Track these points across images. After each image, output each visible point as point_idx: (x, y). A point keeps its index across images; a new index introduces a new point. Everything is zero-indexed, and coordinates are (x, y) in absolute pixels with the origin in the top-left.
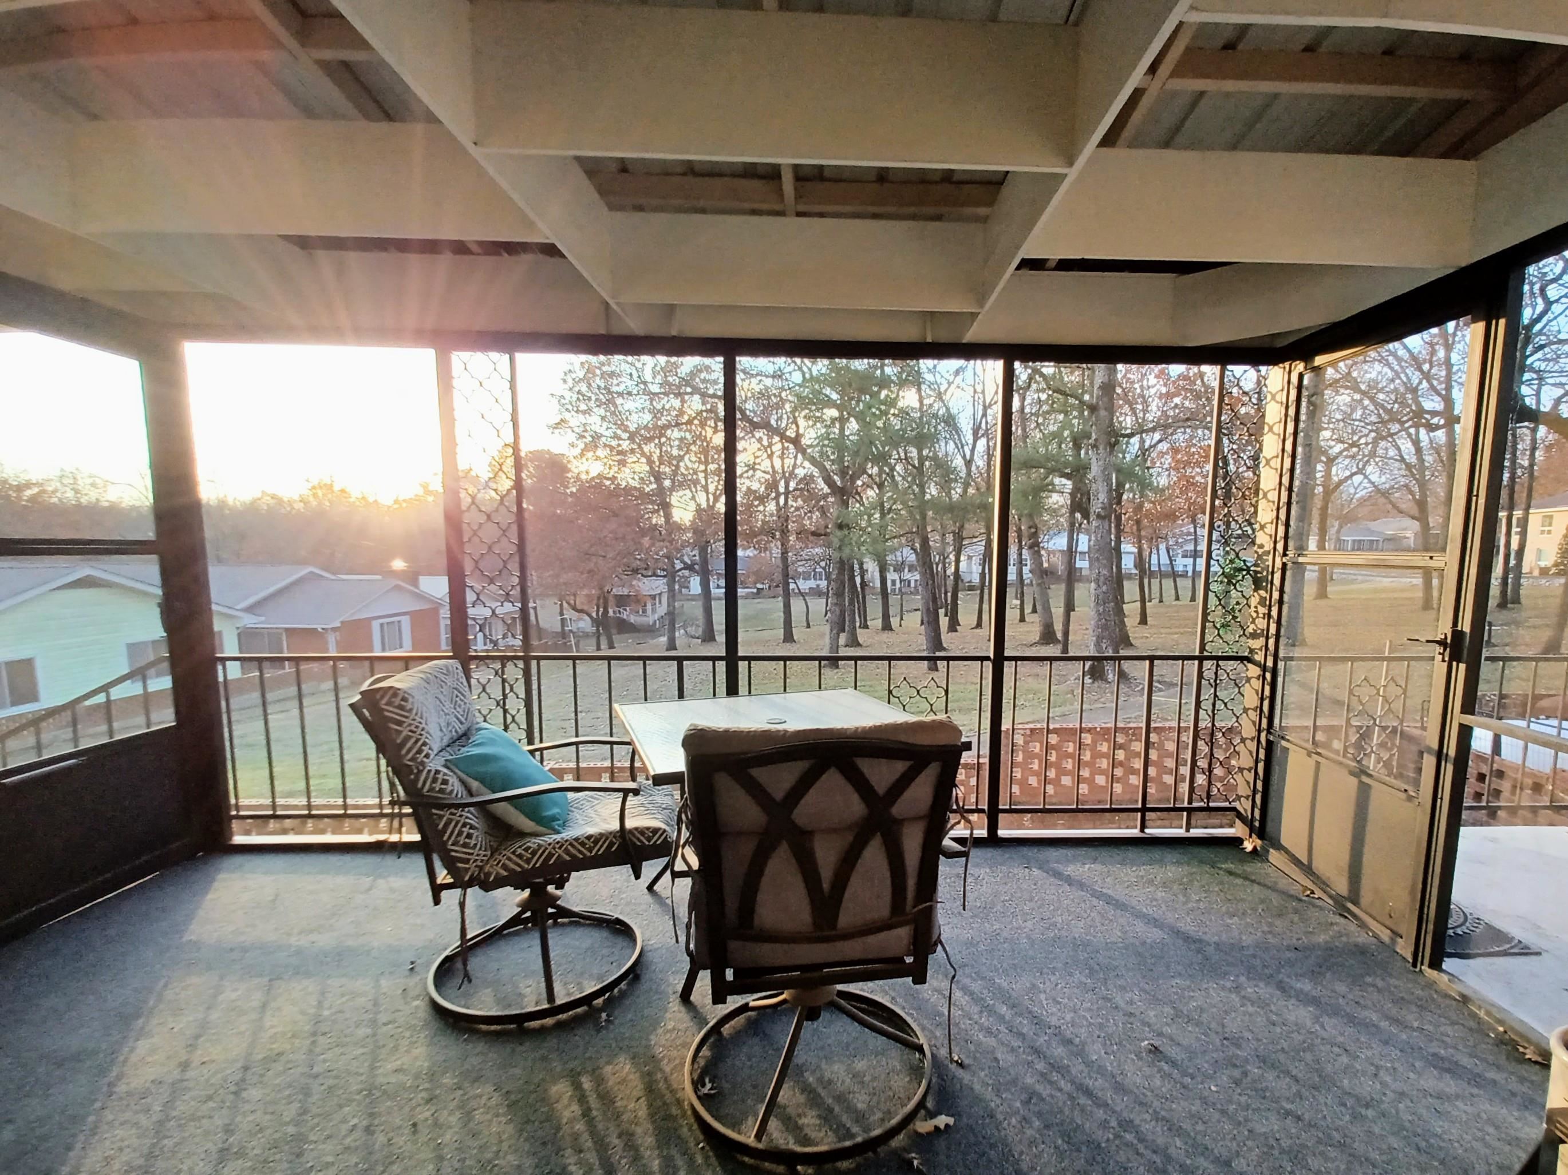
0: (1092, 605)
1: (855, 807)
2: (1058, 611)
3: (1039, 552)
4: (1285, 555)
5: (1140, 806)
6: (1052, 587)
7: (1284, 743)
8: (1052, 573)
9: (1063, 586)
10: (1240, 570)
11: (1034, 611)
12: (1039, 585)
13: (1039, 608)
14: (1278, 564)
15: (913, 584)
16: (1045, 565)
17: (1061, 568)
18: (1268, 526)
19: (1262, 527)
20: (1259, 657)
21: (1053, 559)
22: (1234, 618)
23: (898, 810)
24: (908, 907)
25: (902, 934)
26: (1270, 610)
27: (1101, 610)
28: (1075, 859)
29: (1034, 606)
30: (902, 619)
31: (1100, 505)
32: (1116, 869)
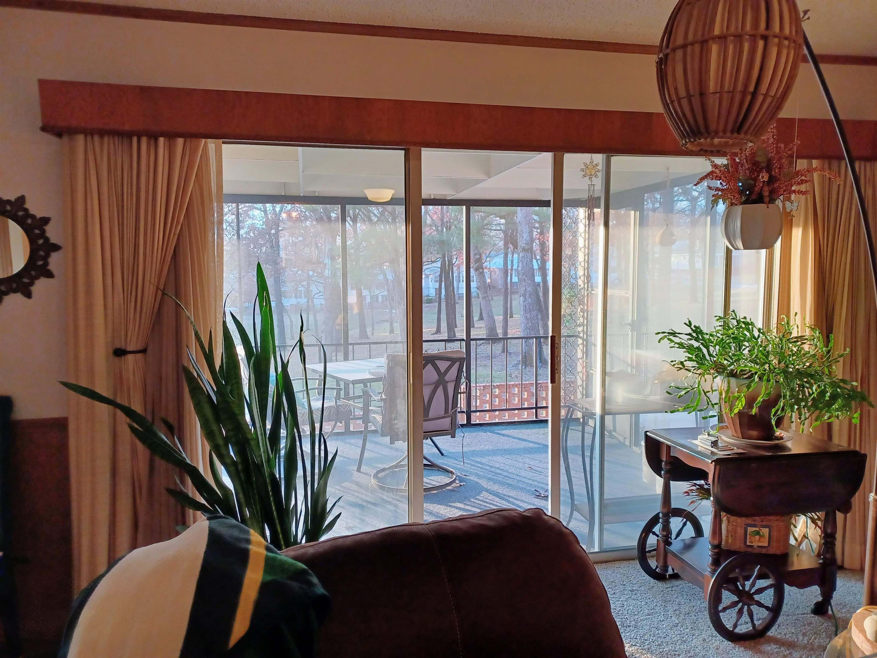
0: (522, 313)
1: (435, 377)
2: (499, 318)
3: (482, 273)
4: (588, 290)
5: (535, 406)
6: (494, 298)
7: (591, 371)
8: (494, 287)
9: (501, 298)
10: (573, 296)
11: (481, 318)
12: (484, 298)
13: (485, 316)
14: (586, 294)
15: (380, 300)
16: (488, 281)
17: (500, 283)
18: (582, 277)
19: (580, 277)
20: (581, 335)
21: (494, 277)
22: (572, 317)
23: (447, 378)
24: (450, 411)
25: (448, 420)
26: (584, 314)
27: (528, 316)
28: (506, 429)
29: (481, 314)
30: (373, 329)
31: (524, 242)
32: (523, 431)
